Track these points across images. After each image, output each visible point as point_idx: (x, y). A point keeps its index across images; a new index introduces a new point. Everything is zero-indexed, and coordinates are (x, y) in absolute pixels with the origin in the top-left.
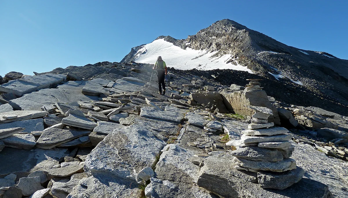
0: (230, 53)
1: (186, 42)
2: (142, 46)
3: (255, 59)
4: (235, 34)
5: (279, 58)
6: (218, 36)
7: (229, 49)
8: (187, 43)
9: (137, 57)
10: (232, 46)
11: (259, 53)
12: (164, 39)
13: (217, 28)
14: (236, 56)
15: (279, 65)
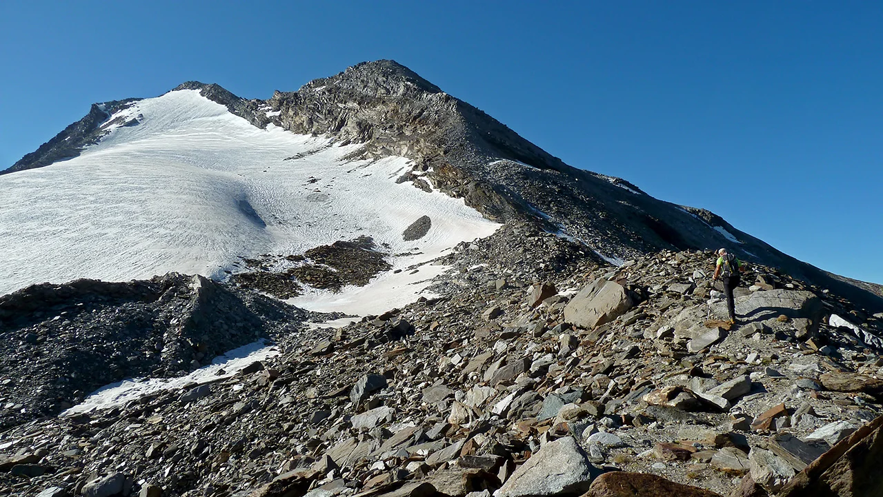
0: (404, 152)
1: (266, 108)
2: (128, 103)
3: (483, 181)
4: (417, 103)
5: (549, 185)
6: (363, 101)
7: (401, 143)
8: (268, 110)
9: (108, 132)
10: (407, 133)
11: (491, 164)
12: (200, 90)
13: (363, 81)
14: (424, 162)
15: (550, 202)
